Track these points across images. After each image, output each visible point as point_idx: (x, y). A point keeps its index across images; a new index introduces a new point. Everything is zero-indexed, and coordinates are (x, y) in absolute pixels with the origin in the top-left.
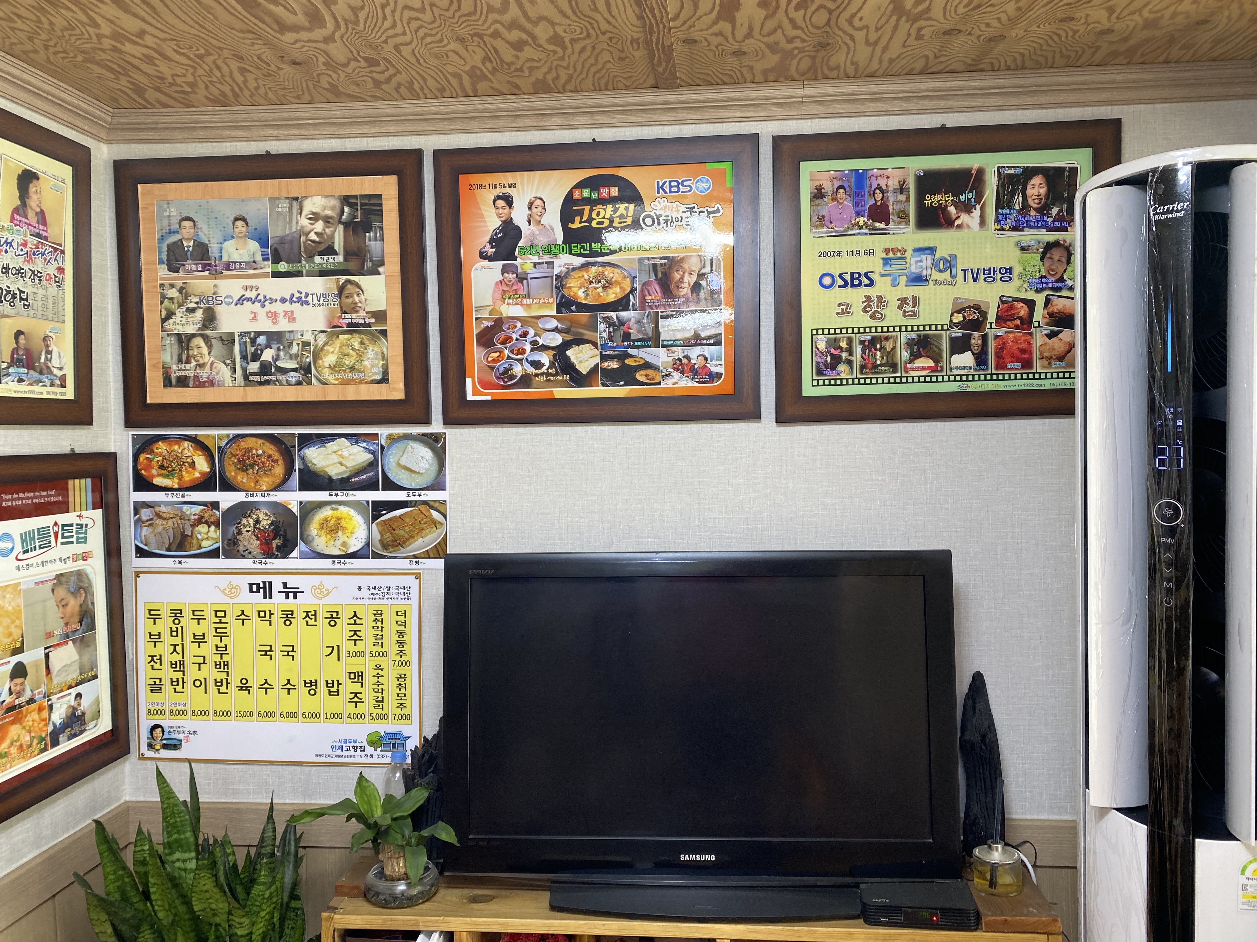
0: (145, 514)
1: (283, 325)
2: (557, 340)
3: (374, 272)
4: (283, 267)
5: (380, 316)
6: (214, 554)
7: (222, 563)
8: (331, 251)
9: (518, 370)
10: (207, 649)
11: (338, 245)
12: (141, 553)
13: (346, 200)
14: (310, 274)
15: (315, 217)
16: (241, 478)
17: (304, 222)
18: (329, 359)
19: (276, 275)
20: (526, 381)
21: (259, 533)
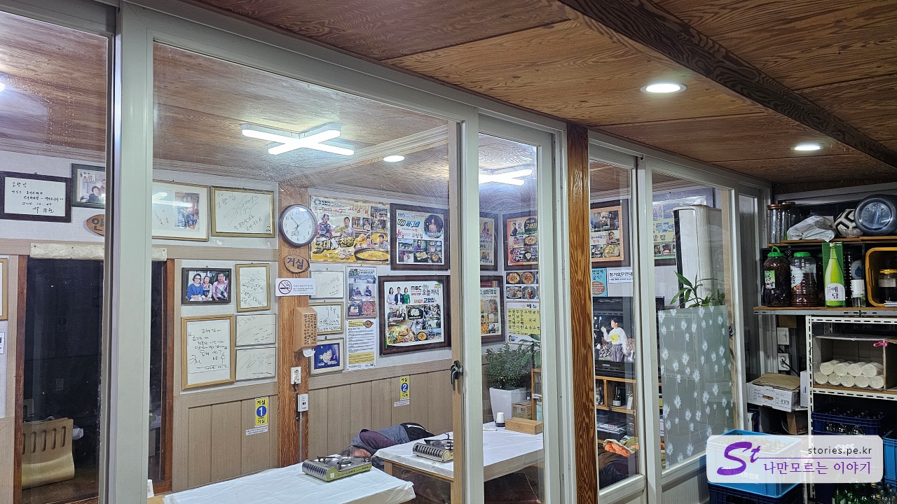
0: (508, 289)
1: (597, 243)
2: (524, 252)
3: (617, 229)
4: (596, 229)
5: (618, 240)
6: (520, 298)
7: (522, 300)
8: (607, 225)
9: (517, 259)
10: (519, 319)
11: (609, 224)
12: (508, 297)
13: (610, 212)
14: (603, 231)
15: (603, 217)
16: (525, 281)
17: (601, 218)
18: (607, 251)
19: (595, 231)
20: (518, 261)
21: (529, 293)
